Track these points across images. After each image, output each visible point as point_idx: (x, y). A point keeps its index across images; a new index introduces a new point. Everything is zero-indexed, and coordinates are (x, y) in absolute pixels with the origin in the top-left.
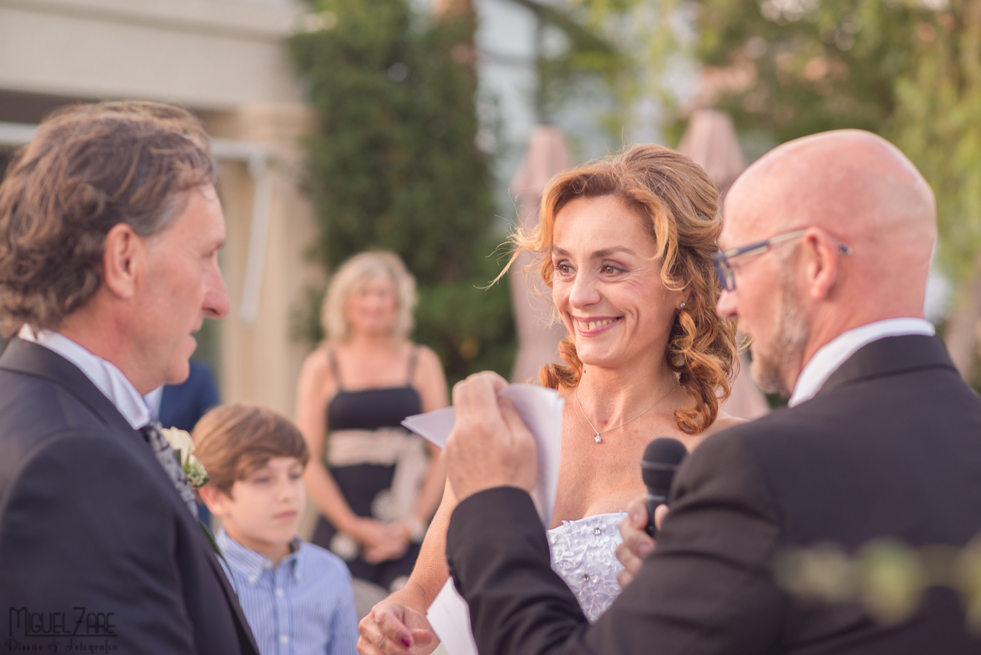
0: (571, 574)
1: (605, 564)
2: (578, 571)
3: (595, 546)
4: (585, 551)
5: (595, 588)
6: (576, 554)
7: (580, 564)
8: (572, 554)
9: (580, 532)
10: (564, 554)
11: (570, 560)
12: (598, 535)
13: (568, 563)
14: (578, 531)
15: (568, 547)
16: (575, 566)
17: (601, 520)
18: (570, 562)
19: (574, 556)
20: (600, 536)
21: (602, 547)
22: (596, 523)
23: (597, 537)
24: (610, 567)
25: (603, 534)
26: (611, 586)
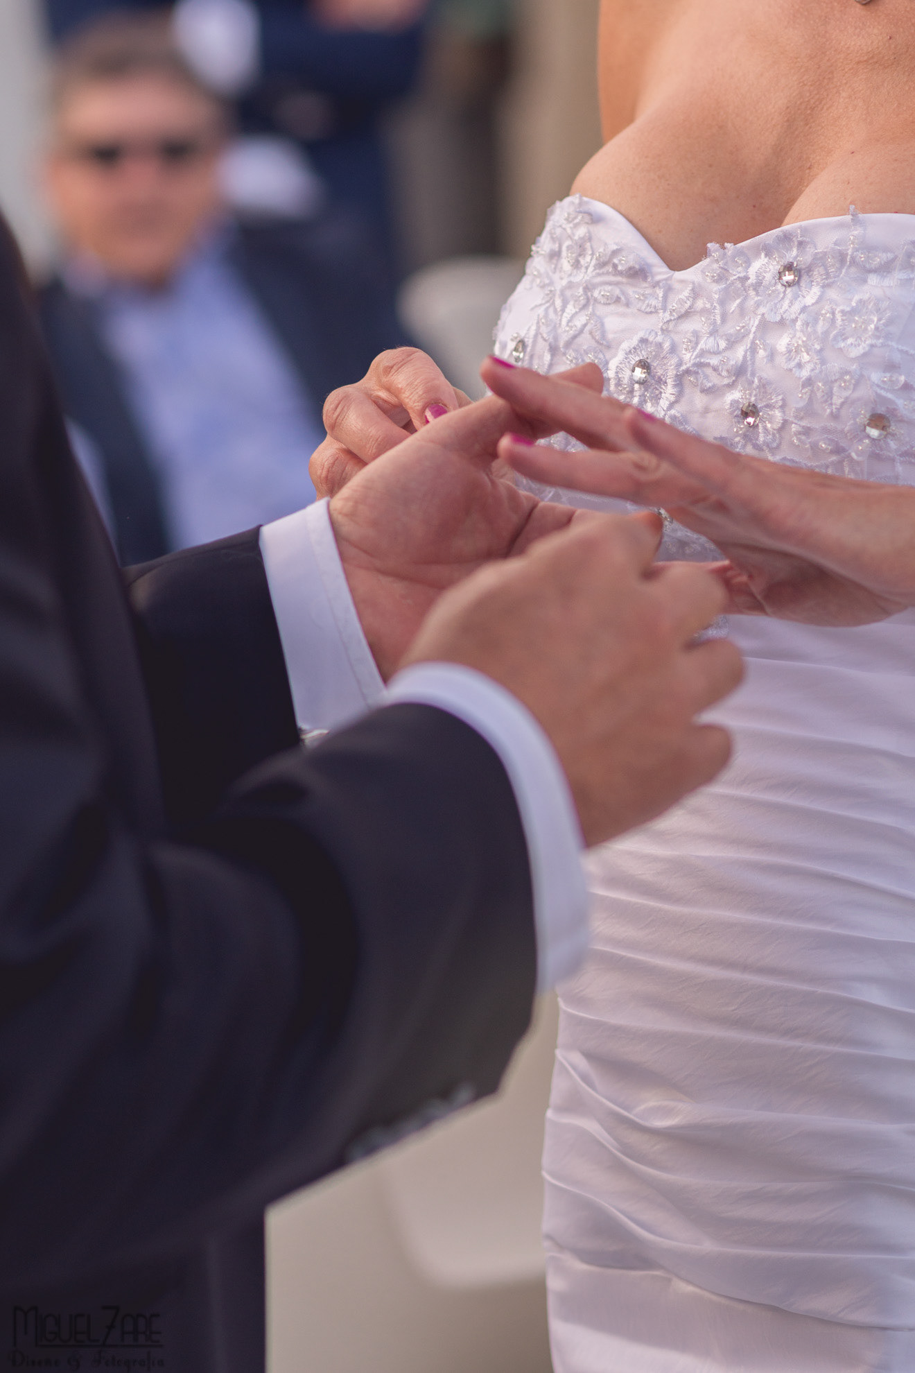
0: (716, 405)
1: (797, 372)
2: (735, 395)
3: (778, 318)
4: (751, 336)
5: (775, 445)
6: (732, 343)
7: (739, 372)
8: (723, 344)
9: (747, 278)
10: (706, 343)
11: (714, 361)
12: (789, 284)
13: (709, 371)
14: (742, 275)
15: (715, 323)
16: (726, 381)
17: (800, 239)
18: (715, 369)
19: (726, 349)
20: (795, 288)
21: (795, 321)
22: (789, 249)
23: (789, 290)
24: (809, 382)
25: (805, 278)
26: (814, 438)
